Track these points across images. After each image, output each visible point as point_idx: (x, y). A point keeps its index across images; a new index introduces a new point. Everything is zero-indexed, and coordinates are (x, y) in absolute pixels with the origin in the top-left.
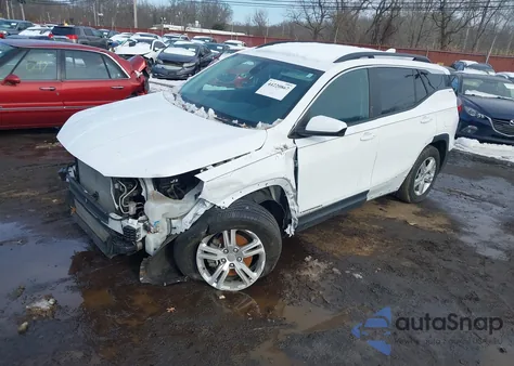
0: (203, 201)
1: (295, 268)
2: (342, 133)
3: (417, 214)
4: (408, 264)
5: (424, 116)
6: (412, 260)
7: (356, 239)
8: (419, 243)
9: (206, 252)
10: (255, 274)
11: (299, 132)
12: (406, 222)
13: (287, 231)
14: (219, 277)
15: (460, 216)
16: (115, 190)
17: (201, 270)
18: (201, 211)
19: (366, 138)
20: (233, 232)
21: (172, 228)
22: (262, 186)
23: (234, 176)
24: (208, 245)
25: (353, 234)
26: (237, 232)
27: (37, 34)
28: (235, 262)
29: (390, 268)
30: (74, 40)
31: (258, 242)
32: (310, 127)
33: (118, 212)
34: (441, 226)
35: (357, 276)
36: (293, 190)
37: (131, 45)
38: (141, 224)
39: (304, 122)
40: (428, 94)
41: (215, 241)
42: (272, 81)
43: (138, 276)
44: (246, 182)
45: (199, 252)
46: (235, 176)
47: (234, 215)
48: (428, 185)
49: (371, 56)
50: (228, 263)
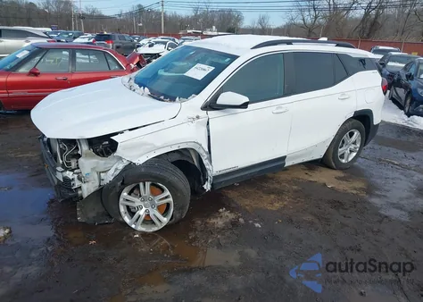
0: (120, 158)
1: (208, 216)
2: (245, 106)
3: (339, 178)
4: (309, 218)
5: (343, 94)
6: (315, 215)
7: (272, 196)
8: (329, 202)
9: (127, 200)
10: (165, 219)
11: (211, 106)
12: (325, 185)
13: (205, 186)
14: (137, 220)
15: (379, 181)
16: (60, 149)
17: (123, 214)
18: (121, 167)
19: (278, 111)
20: (148, 184)
21: (101, 180)
22: (175, 148)
23: (146, 139)
24: (130, 194)
25: (270, 192)
26: (151, 185)
27: (86, 40)
28: (150, 209)
29: (290, 221)
30: (111, 45)
31: (167, 193)
32: (220, 101)
33: (63, 166)
34: (355, 189)
35: (257, 225)
36: (206, 153)
37: (150, 46)
38: (76, 176)
39: (216, 97)
40: (348, 75)
41: (135, 191)
42: (198, 65)
43: (76, 217)
44: (159, 144)
45: (121, 200)
46: (148, 139)
47: (143, 170)
48: (354, 154)
49: (289, 43)
50: (144, 209)
